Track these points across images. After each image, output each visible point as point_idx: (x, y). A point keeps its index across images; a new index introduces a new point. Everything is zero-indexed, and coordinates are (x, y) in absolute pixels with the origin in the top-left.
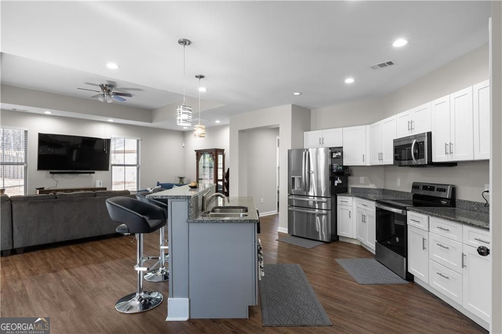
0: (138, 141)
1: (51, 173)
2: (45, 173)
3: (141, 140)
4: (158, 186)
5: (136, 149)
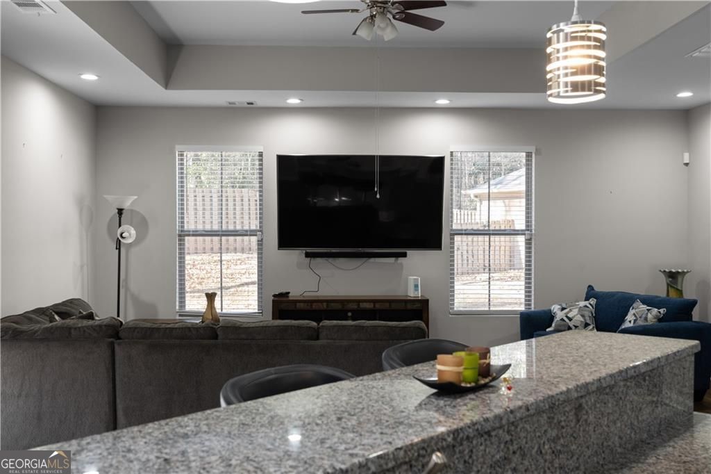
0: (529, 155)
1: (308, 255)
2: (295, 256)
3: (538, 152)
4: (587, 299)
5: (523, 188)
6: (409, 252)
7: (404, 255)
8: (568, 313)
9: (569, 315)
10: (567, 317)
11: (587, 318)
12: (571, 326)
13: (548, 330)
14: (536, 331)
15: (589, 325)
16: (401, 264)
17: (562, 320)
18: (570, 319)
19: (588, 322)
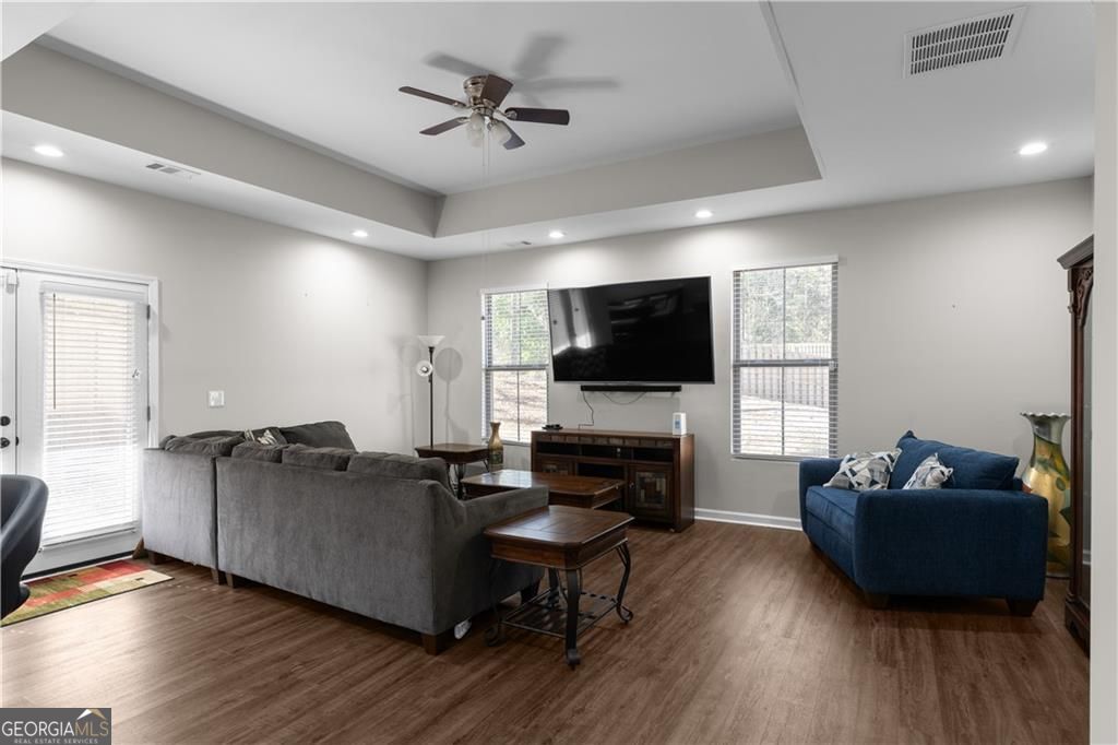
1: (584, 388)
6: (684, 386)
7: (678, 389)
8: (853, 465)
9: (854, 469)
10: (851, 470)
11: (877, 474)
12: (853, 482)
13: (825, 485)
14: (811, 485)
15: (877, 483)
16: (678, 399)
17: (844, 474)
18: (854, 474)
19: (876, 479)
